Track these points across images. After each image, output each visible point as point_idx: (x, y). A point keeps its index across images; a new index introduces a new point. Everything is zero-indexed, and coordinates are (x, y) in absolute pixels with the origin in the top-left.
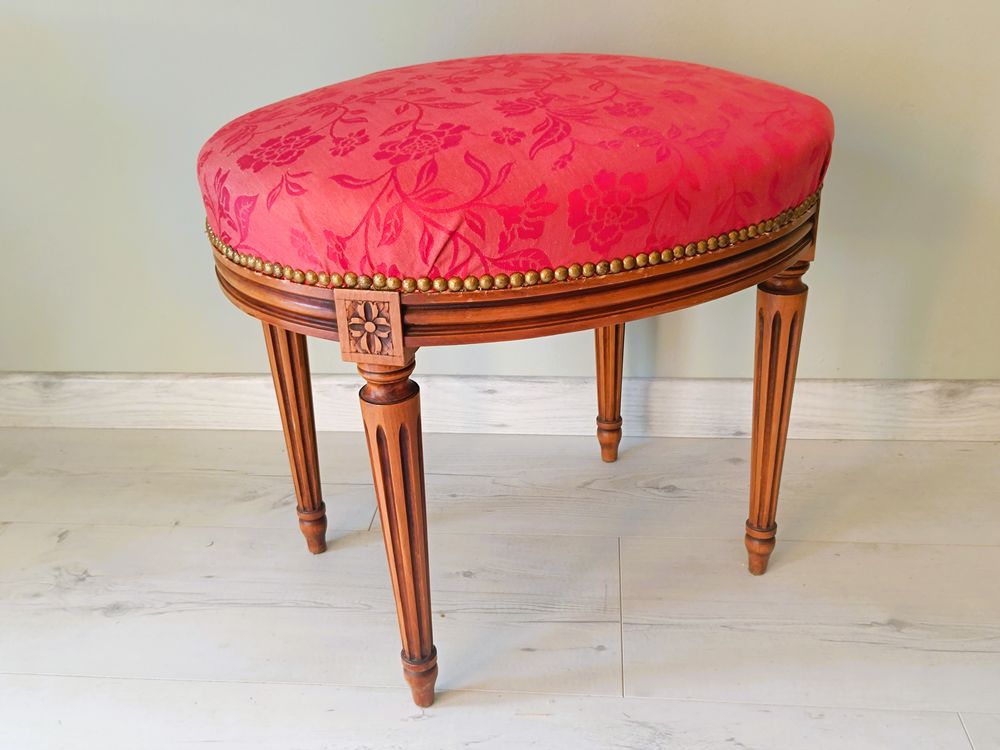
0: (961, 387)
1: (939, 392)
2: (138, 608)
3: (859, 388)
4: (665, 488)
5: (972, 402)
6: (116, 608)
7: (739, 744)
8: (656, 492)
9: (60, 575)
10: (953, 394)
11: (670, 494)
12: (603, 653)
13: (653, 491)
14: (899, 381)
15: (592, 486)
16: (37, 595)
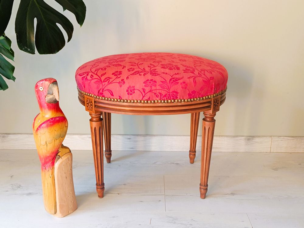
0: (251, 138)
1: (245, 139)
2: (37, 194)
3: (226, 138)
4: (175, 164)
5: (253, 142)
6: (30, 194)
7: (194, 221)
8: (173, 165)
9: (13, 186)
10: (249, 139)
11: (177, 165)
12: (160, 202)
13: (173, 164)
14: (236, 136)
15: (156, 163)
16: (7, 191)
